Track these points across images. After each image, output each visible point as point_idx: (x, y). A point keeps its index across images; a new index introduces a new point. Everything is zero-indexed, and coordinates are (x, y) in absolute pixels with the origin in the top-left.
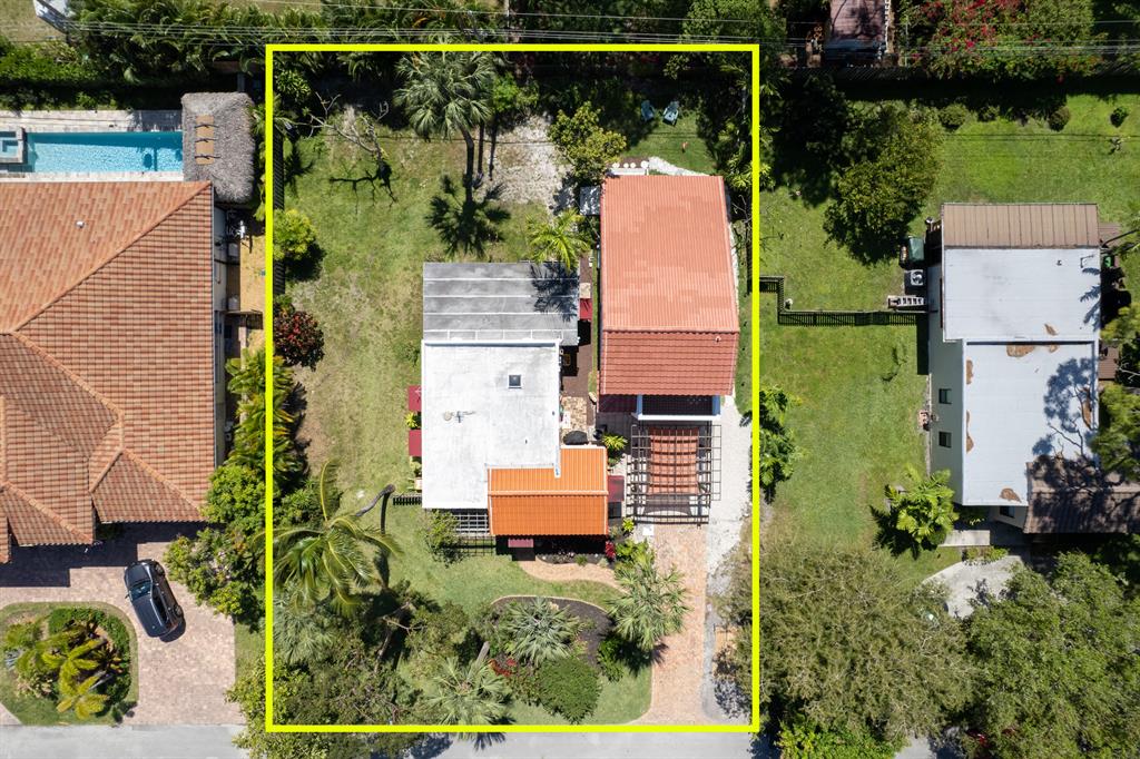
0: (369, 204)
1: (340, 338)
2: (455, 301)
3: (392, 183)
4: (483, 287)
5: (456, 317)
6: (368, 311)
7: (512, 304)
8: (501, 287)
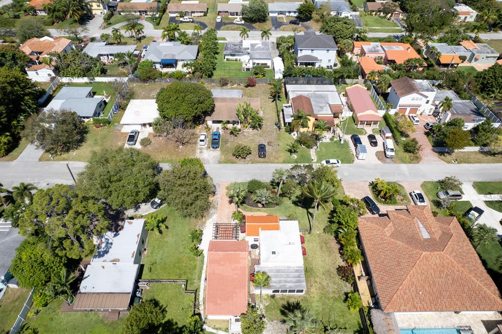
0: (330, 320)
1: (332, 275)
2: (295, 277)
3: (323, 327)
4: (286, 282)
5: (294, 272)
6: (324, 283)
7: (276, 276)
8: (280, 282)
